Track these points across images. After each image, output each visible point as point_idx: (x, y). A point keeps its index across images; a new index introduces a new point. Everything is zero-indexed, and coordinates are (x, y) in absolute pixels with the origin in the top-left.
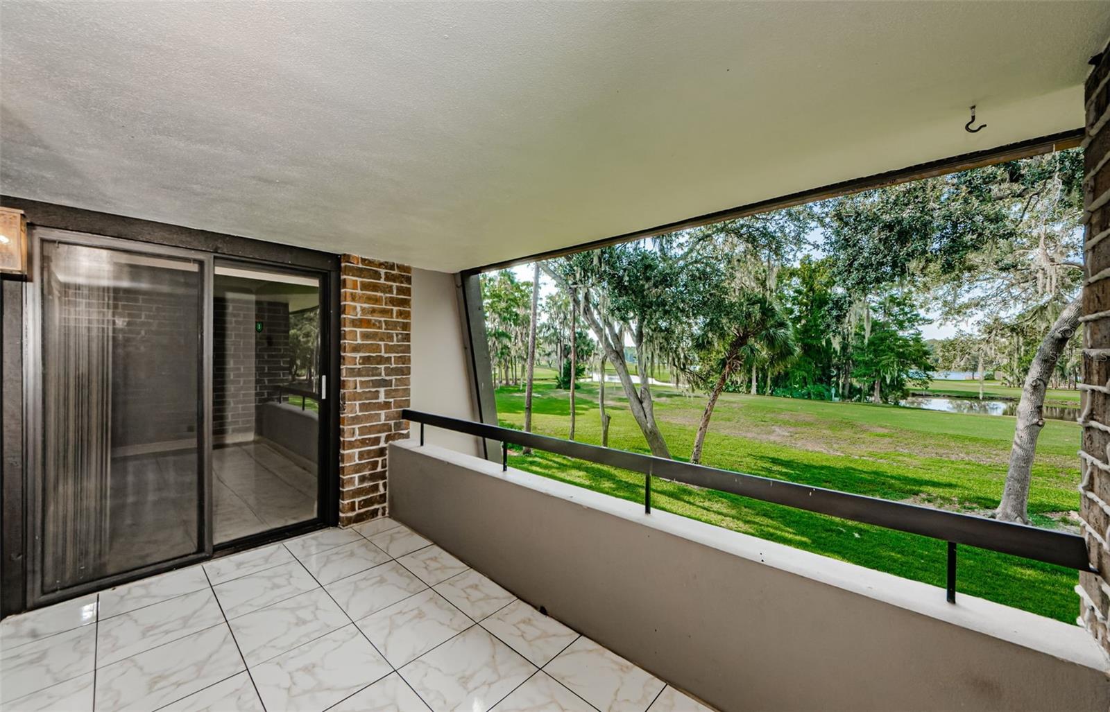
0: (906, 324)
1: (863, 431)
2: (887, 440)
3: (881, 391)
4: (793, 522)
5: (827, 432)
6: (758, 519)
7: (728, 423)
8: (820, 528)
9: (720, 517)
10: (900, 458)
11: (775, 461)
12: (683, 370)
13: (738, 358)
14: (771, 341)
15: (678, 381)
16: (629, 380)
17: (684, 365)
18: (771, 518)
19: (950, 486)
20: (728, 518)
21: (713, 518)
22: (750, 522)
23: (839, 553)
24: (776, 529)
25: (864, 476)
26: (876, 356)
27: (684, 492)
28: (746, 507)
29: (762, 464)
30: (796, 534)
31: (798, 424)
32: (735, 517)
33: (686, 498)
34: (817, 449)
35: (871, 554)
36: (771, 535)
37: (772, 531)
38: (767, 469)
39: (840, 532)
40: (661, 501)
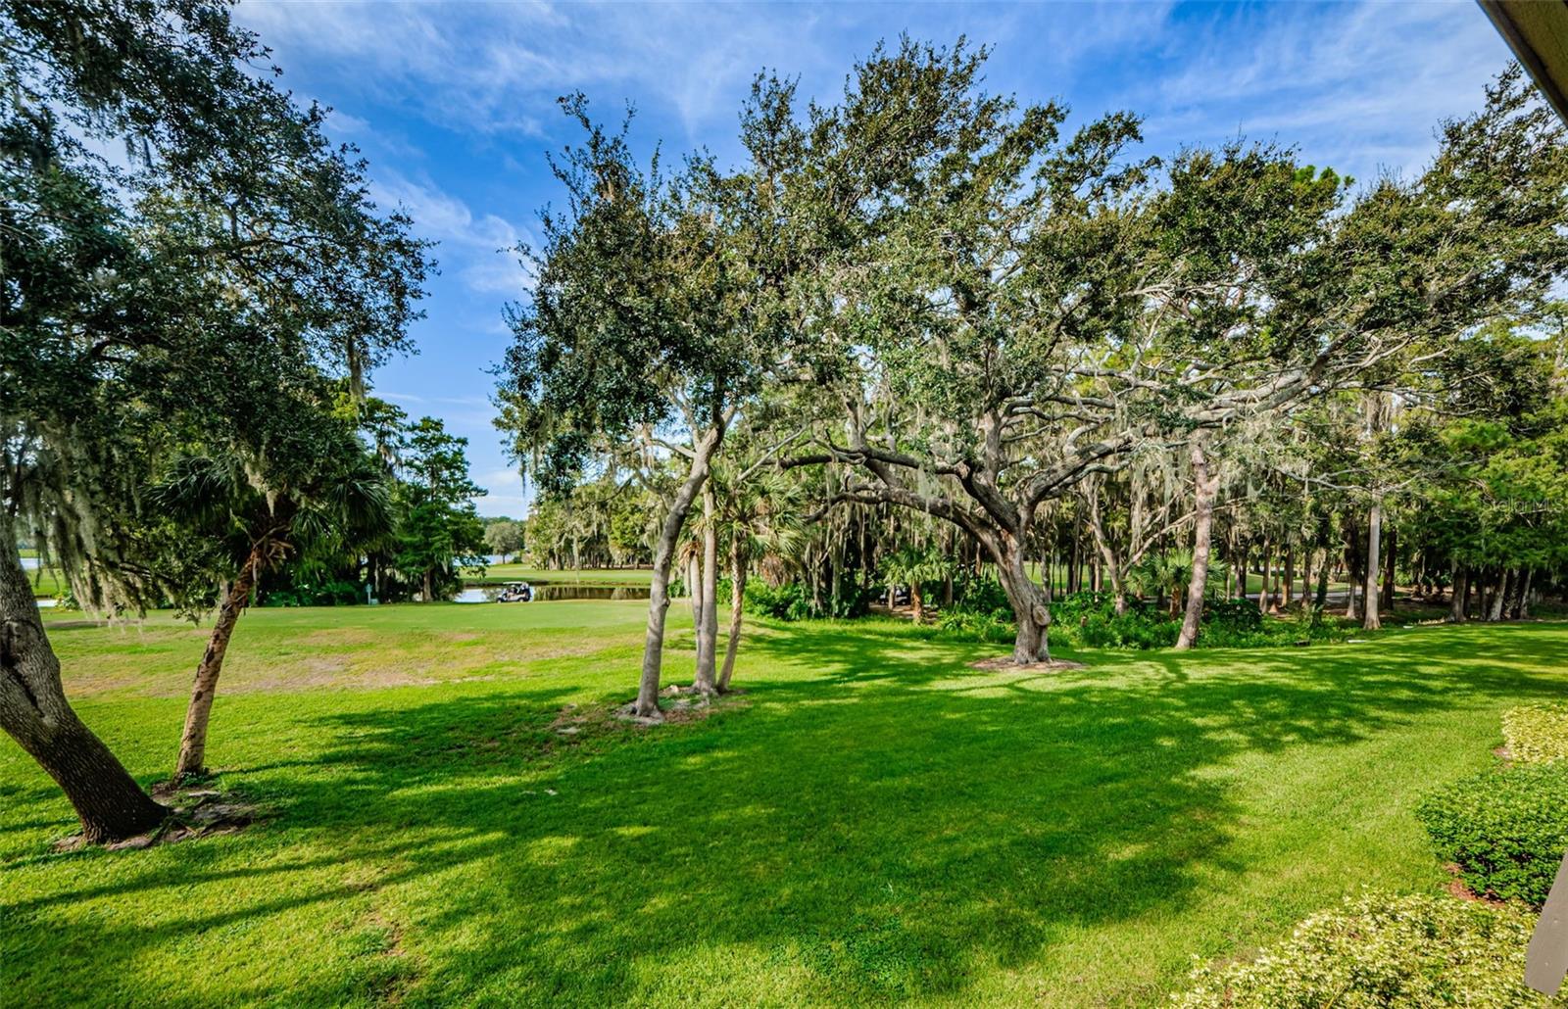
1: (446, 643)
2: (480, 649)
3: (431, 585)
4: (463, 813)
5: (401, 653)
6: (406, 837)
8: (505, 804)
9: (334, 868)
10: (505, 669)
11: (349, 720)
18: (427, 823)
19: (575, 689)
20: (350, 864)
21: (318, 878)
22: (396, 849)
23: (553, 831)
24: (447, 839)
25: (487, 705)
26: (427, 536)
27: (208, 854)
28: (369, 824)
29: (329, 732)
30: (483, 831)
31: (348, 648)
32: (364, 856)
33: (226, 865)
34: (399, 682)
35: (585, 810)
36: (449, 853)
37: (446, 846)
38: (349, 740)
39: (530, 798)
40: (160, 907)
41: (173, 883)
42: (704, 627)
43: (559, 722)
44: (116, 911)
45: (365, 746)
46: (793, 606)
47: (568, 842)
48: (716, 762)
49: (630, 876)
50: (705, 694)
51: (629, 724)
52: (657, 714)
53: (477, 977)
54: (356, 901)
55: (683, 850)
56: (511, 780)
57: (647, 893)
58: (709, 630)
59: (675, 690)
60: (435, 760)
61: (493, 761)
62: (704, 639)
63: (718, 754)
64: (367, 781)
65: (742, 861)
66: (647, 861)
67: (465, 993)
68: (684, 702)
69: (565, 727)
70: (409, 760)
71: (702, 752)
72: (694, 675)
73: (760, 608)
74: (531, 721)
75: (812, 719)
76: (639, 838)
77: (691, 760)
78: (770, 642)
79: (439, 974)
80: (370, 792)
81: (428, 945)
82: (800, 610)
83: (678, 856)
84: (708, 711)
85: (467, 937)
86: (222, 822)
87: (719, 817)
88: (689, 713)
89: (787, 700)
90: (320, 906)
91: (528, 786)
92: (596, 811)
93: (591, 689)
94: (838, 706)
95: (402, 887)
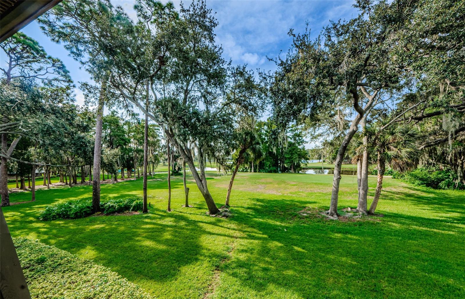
0: (300, 143)
1: (288, 184)
2: (296, 187)
3: (294, 168)
4: (263, 228)
5: (276, 186)
6: (249, 229)
7: (243, 186)
8: (272, 229)
9: (234, 231)
10: (300, 193)
11: (258, 200)
12: (221, 164)
13: (242, 158)
14: (254, 150)
15: (220, 169)
16: (195, 170)
17: (222, 162)
18: (254, 228)
19: (315, 203)
20: (237, 231)
21: (231, 232)
22: (245, 231)
23: (279, 241)
24: (256, 233)
25: (288, 202)
26: (292, 155)
27: (220, 221)
28: (245, 224)
29: (253, 202)
30: (263, 234)
31: (267, 183)
32: (240, 230)
33: (220, 224)
34: (273, 193)
35: (290, 238)
36: (254, 236)
37: (254, 234)
38: (255, 205)
39: (280, 230)
40: (209, 228)
41: (213, 225)
42: (361, 188)
43: (303, 211)
44: (205, 226)
45: (256, 207)
46: (444, 182)
47: (280, 245)
48: (346, 238)
49: (287, 261)
50: (361, 213)
51: (324, 217)
52: (336, 216)
53: (237, 267)
54: (232, 239)
55: (309, 261)
56: (278, 223)
57: (287, 268)
58: (363, 189)
59: (349, 209)
60: (267, 214)
61: (278, 218)
62: (361, 192)
63: (349, 236)
64: (252, 215)
65: (327, 274)
66: (295, 259)
67: (233, 269)
68: (351, 214)
69: (303, 213)
70: (262, 212)
71: (343, 233)
72: (357, 205)
73: (417, 182)
74: (295, 209)
75: (411, 235)
76: (298, 252)
77: (336, 235)
78: (417, 197)
79: (232, 262)
80: (249, 217)
81: (235, 255)
82: (449, 185)
83: (305, 262)
84: (358, 219)
85: (243, 257)
86: (224, 216)
87: (332, 257)
88: (349, 219)
89: (403, 224)
90: (227, 238)
91: (281, 226)
92: (293, 239)
93: (319, 203)
94: (435, 233)
95: (241, 240)
